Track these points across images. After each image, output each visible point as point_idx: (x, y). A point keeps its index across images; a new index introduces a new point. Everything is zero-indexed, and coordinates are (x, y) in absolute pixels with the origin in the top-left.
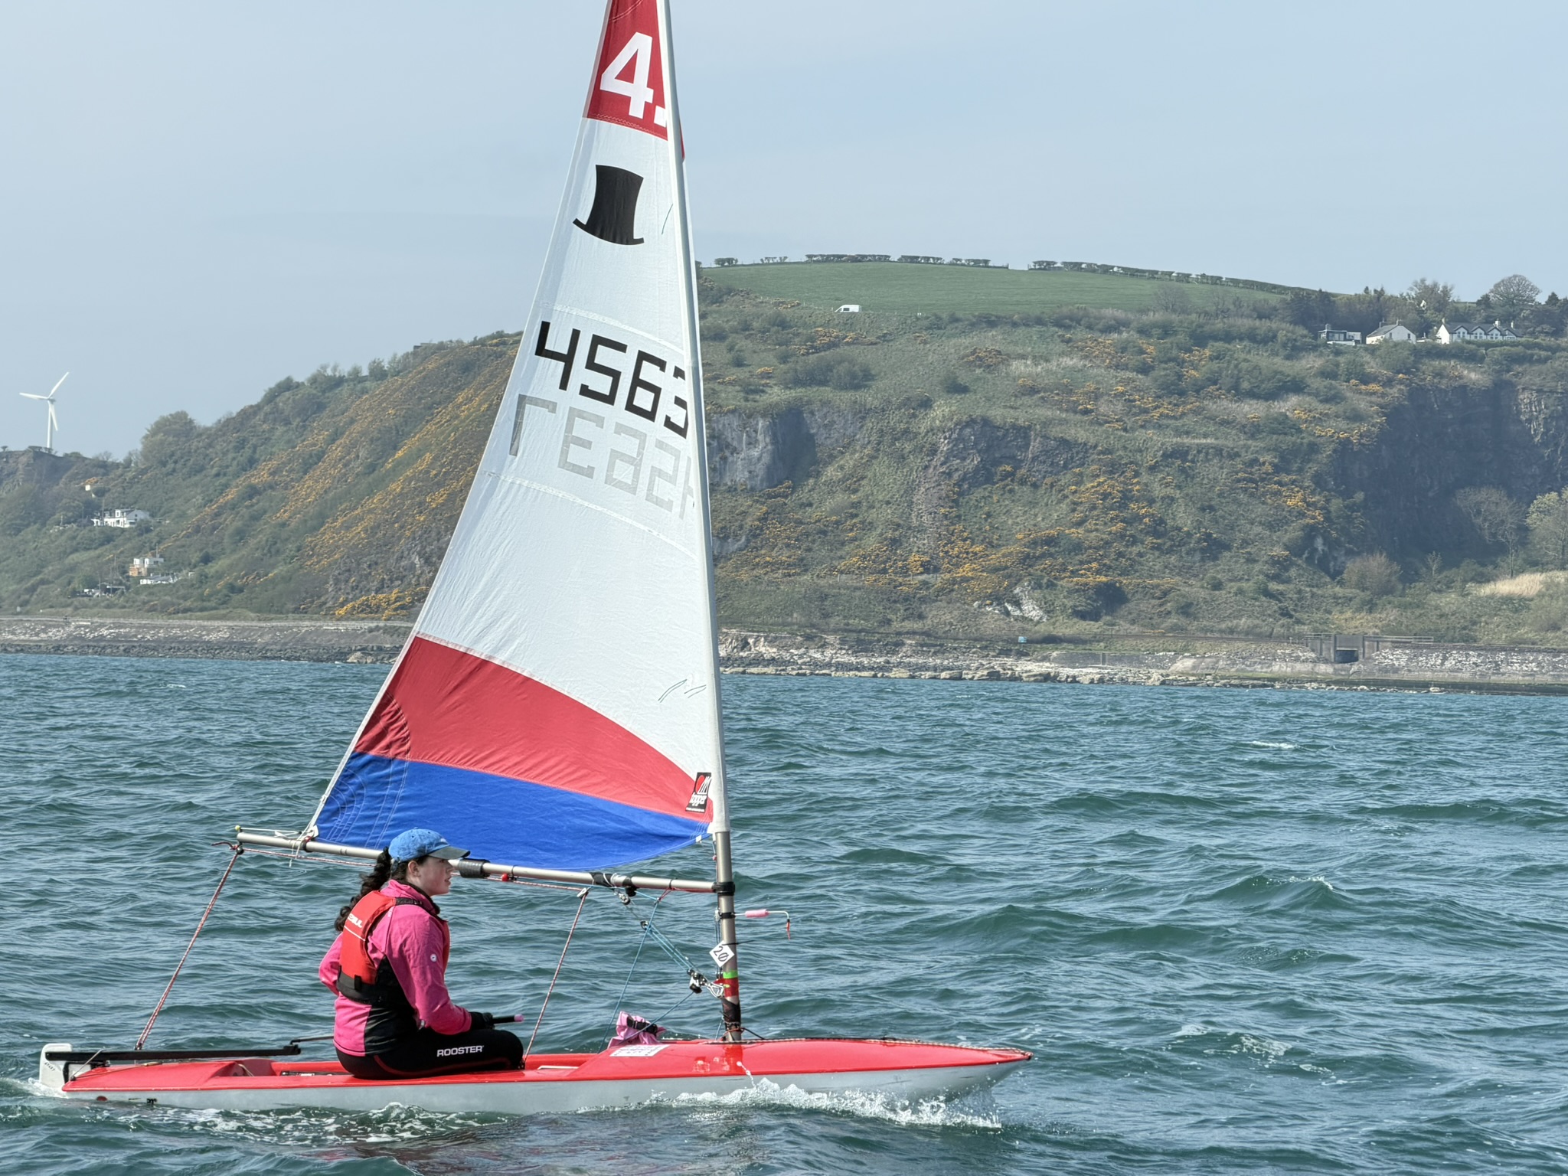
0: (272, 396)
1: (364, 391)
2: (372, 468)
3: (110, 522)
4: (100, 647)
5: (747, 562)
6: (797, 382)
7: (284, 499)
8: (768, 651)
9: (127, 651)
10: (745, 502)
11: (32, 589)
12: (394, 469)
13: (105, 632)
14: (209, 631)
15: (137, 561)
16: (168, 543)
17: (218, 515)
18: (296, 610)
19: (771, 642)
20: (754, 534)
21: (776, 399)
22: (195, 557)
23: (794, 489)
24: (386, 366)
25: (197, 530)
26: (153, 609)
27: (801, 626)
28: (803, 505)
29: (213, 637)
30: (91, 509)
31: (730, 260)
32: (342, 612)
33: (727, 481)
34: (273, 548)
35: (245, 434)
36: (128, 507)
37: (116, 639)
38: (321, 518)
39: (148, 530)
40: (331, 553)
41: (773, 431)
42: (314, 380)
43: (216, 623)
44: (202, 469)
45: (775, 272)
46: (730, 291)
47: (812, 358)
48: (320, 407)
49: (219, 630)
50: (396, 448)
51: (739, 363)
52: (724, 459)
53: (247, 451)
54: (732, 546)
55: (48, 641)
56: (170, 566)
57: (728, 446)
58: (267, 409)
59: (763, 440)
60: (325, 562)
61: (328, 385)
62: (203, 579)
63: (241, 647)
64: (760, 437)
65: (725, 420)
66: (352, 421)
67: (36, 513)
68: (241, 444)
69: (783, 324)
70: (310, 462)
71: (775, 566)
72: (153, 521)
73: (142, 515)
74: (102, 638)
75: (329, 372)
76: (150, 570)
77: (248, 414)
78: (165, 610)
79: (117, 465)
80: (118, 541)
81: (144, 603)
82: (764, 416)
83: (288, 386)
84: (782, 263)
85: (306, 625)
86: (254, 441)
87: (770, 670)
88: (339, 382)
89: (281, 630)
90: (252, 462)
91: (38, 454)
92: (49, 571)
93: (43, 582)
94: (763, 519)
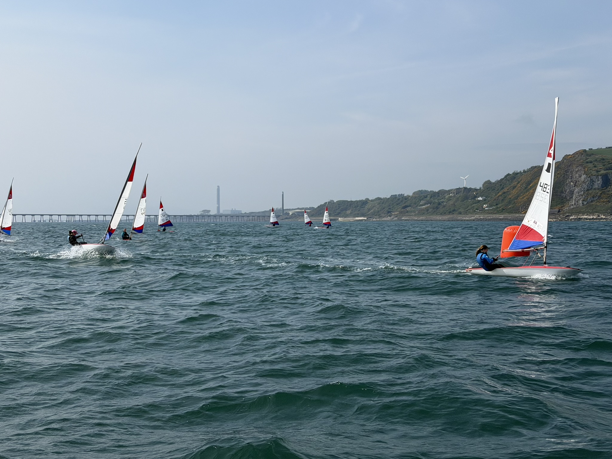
0: (506, 177)
1: (522, 175)
2: (526, 188)
3: (479, 199)
4: (481, 220)
5: (598, 202)
6: (607, 170)
7: (510, 194)
8: (604, 217)
9: (486, 220)
10: (597, 191)
11: (467, 210)
12: (530, 188)
13: (481, 217)
14: (500, 216)
15: (484, 205)
16: (490, 202)
17: (499, 197)
18: (515, 213)
19: (604, 216)
20: (599, 197)
21: (603, 173)
22: (495, 204)
23: (606, 188)
24: (526, 170)
25: (495, 200)
26: (489, 213)
27: (610, 212)
28: (608, 191)
29: (501, 217)
30: (475, 197)
31: (591, 149)
32: (523, 213)
33: (594, 187)
34: (510, 202)
35: (501, 183)
36: (482, 197)
37: (484, 218)
38: (518, 196)
39: (486, 200)
40: (520, 203)
41: (602, 178)
42: (513, 173)
43: (502, 215)
44: (495, 189)
45: (599, 151)
46: (593, 154)
47: (609, 165)
48: (515, 178)
49: (502, 217)
50: (530, 184)
51: (595, 167)
52: (593, 184)
53: (502, 186)
54: (595, 199)
55: (472, 219)
56: (491, 206)
57: (594, 181)
58: (505, 179)
59: (600, 180)
60: (520, 204)
61: (516, 174)
62: (497, 208)
63: (506, 219)
64: (600, 179)
65: (593, 177)
66: (521, 180)
67: (466, 198)
68: (501, 185)
69: (603, 159)
70: (514, 187)
71: (604, 202)
72: (487, 198)
73: (484, 198)
74: (481, 218)
75: (516, 172)
76: (487, 207)
77: (502, 180)
78: (491, 213)
79: (478, 189)
80: (481, 202)
81: (488, 212)
82: (600, 176)
83: (508, 175)
84: (601, 148)
85: (517, 215)
86: (503, 184)
87: (605, 220)
88: (518, 173)
89: (513, 216)
90: (503, 188)
91: (465, 188)
92: (469, 207)
93: (469, 209)
94: (601, 194)
